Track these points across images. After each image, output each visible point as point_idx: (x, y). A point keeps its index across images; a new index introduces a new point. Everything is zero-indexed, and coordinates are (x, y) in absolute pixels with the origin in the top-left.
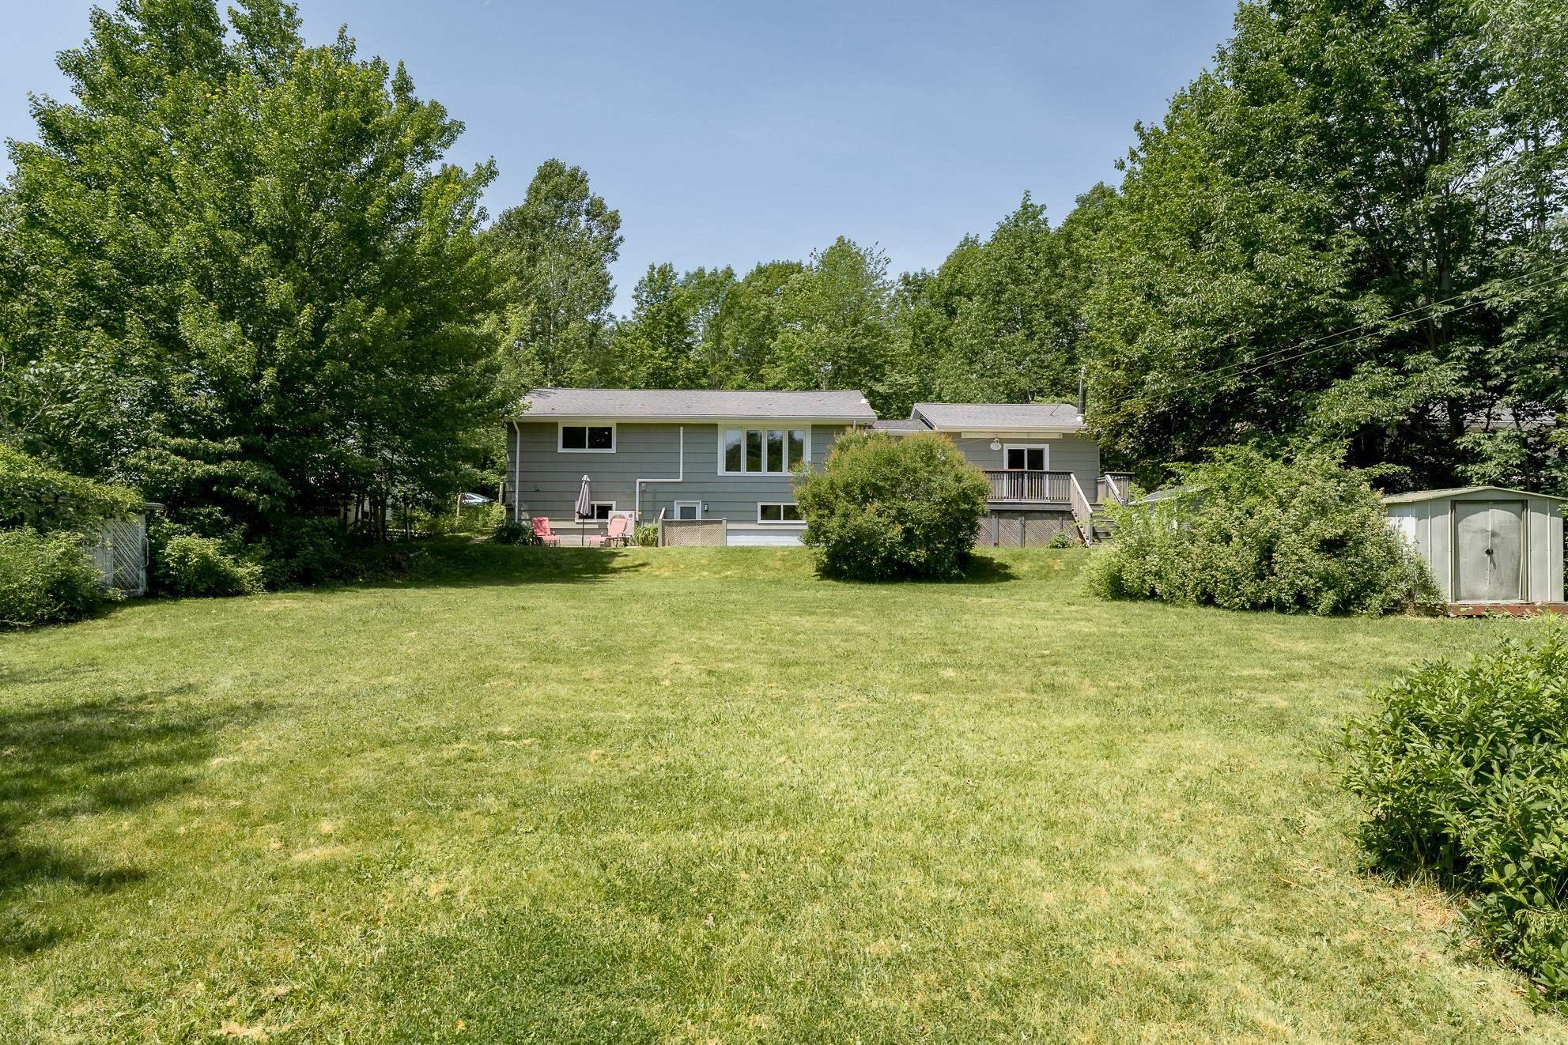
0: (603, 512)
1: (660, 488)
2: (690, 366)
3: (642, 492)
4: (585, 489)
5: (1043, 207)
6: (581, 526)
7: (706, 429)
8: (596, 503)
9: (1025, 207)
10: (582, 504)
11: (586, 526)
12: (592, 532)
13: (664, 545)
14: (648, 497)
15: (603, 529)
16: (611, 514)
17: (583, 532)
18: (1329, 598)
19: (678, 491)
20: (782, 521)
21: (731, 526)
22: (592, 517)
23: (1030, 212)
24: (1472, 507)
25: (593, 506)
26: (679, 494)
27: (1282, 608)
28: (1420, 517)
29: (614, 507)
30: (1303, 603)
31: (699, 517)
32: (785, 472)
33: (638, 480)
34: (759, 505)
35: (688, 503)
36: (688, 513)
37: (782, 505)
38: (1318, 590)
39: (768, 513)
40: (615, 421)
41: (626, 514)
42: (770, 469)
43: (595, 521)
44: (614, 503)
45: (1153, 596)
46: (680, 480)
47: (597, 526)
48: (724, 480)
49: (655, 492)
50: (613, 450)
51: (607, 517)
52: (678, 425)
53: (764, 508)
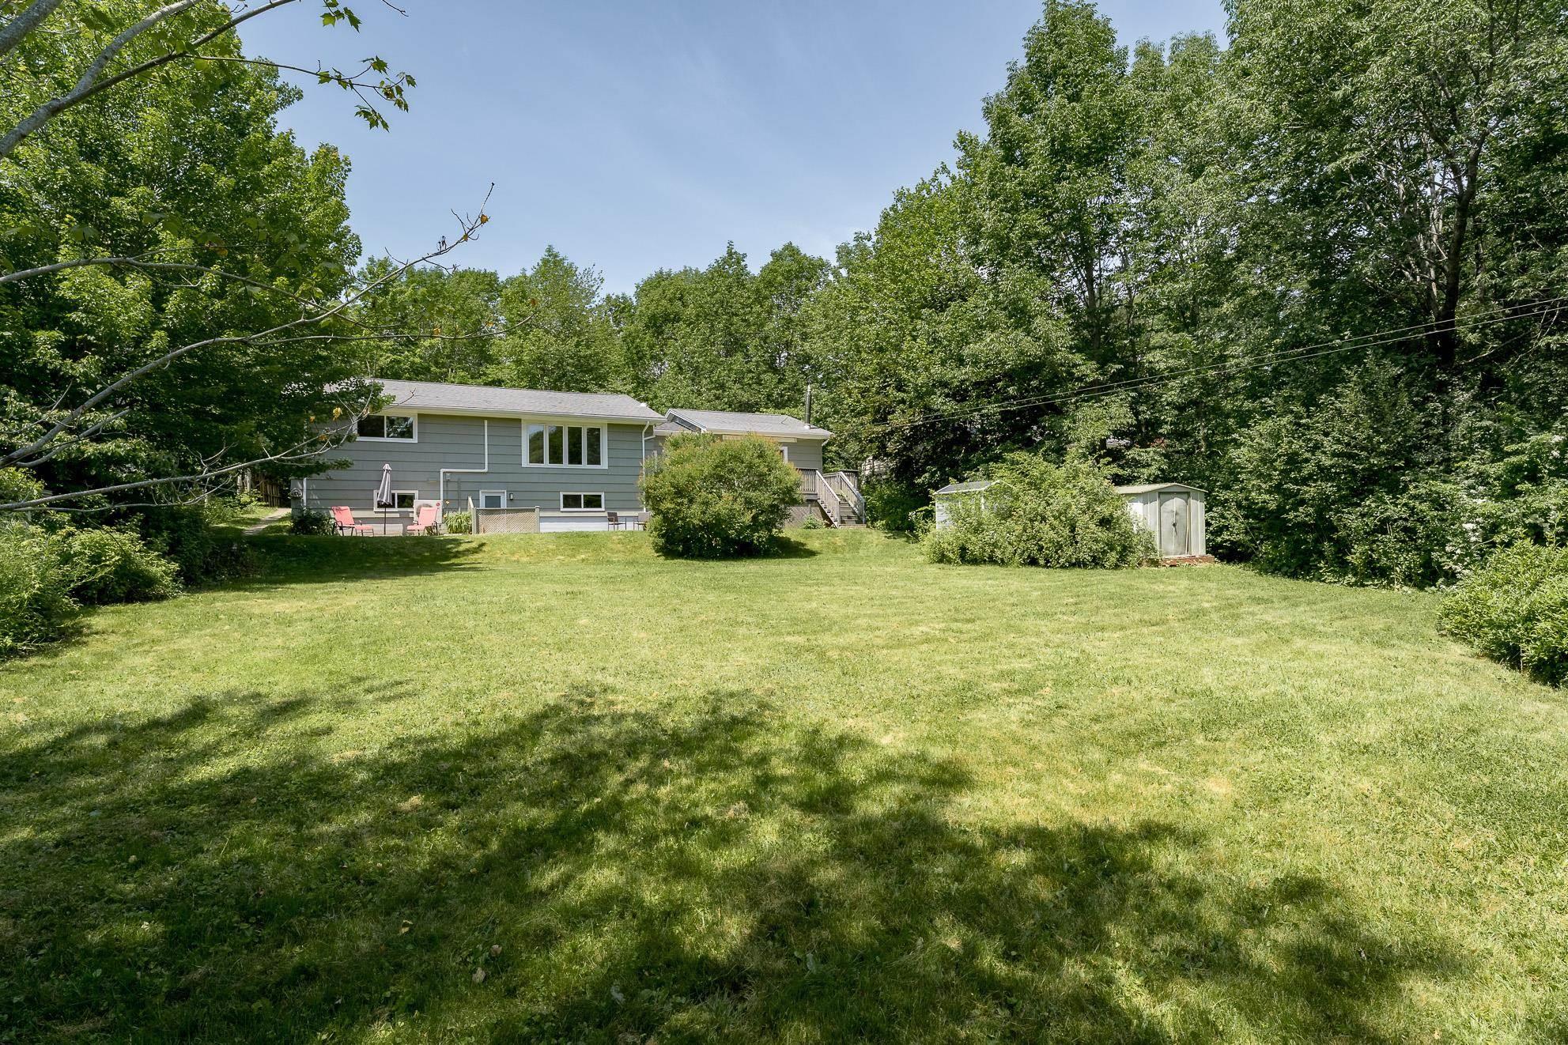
0: (405, 501)
1: (464, 478)
2: (417, 360)
3: (447, 482)
4: (387, 479)
5: (745, 255)
6: (383, 515)
7: (509, 423)
8: (396, 492)
9: (730, 254)
10: (384, 492)
11: (388, 515)
12: (393, 521)
13: (478, 532)
14: (451, 487)
15: (407, 520)
16: (417, 503)
17: (385, 521)
18: (1113, 557)
19: (482, 481)
20: (583, 509)
21: (542, 514)
22: (393, 506)
23: (733, 258)
24: (1168, 496)
25: (393, 495)
26: (482, 484)
27: (1085, 566)
28: (1145, 503)
29: (417, 496)
30: (1096, 562)
31: (504, 504)
32: (585, 465)
33: (442, 470)
34: (561, 494)
35: (493, 493)
36: (493, 503)
37: (582, 494)
38: (1104, 552)
39: (572, 501)
40: (416, 412)
41: (433, 503)
42: (571, 462)
43: (396, 509)
44: (416, 493)
45: (992, 561)
46: (486, 470)
47: (398, 515)
48: (529, 472)
49: (459, 482)
50: (415, 440)
51: (411, 506)
52: (484, 418)
53: (565, 497)
